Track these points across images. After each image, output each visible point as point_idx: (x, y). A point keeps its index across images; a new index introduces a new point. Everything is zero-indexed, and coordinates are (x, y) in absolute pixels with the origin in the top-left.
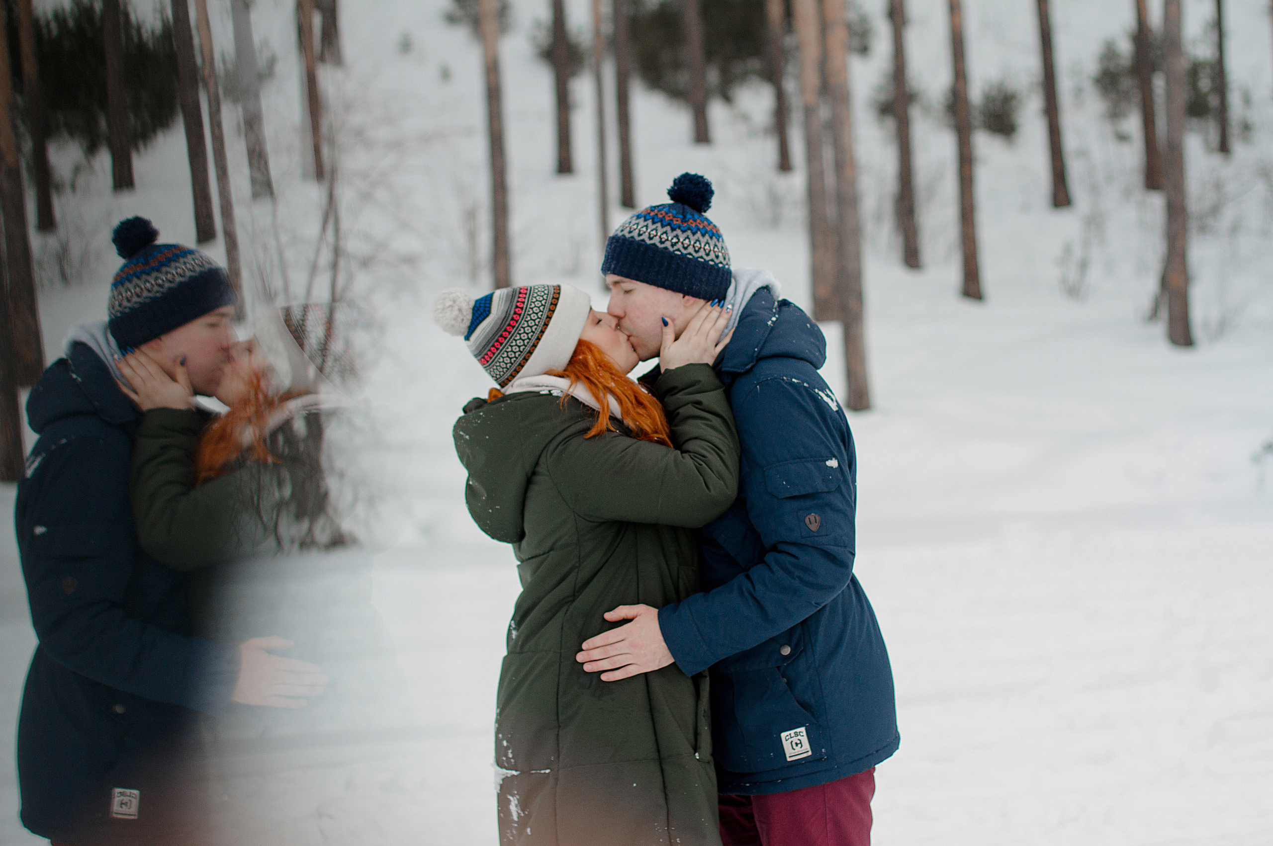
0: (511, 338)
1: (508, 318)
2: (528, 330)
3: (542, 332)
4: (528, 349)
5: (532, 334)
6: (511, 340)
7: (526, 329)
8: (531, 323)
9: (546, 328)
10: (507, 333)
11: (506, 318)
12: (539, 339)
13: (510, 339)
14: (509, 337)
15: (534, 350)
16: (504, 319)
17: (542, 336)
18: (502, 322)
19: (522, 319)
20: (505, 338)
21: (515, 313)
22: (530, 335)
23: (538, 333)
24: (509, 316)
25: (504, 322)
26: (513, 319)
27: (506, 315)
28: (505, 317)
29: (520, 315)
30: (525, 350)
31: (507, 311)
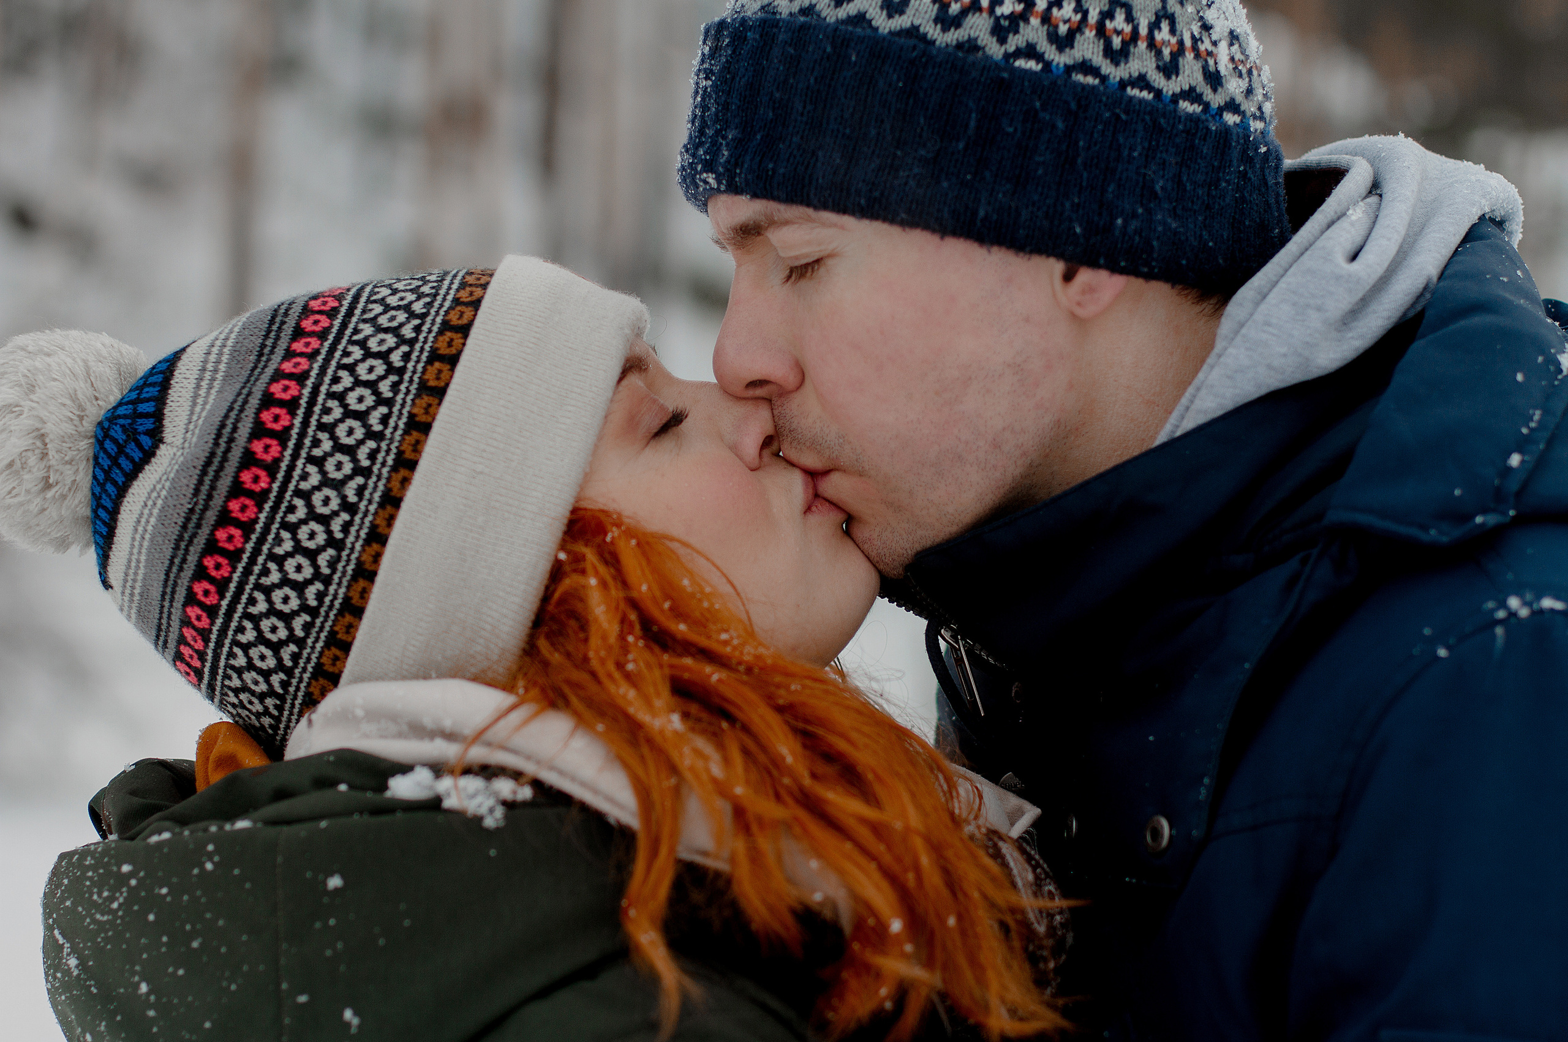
0: (257, 551)
1: (225, 459)
2: (326, 501)
3: (392, 501)
4: (338, 591)
5: (345, 516)
6: (261, 560)
7: (317, 498)
8: (339, 466)
9: (406, 482)
10: (237, 532)
11: (216, 461)
12: (378, 538)
13: (252, 561)
14: (249, 547)
15: (365, 594)
16: (208, 463)
17: (390, 521)
18: (200, 482)
19: (295, 456)
20: (234, 556)
21: (259, 431)
22: (336, 526)
23: (372, 508)
24: (228, 450)
25: (207, 480)
26: (249, 459)
27: (216, 444)
28: (213, 454)
29: (282, 437)
30: (327, 600)
31: (223, 425)
